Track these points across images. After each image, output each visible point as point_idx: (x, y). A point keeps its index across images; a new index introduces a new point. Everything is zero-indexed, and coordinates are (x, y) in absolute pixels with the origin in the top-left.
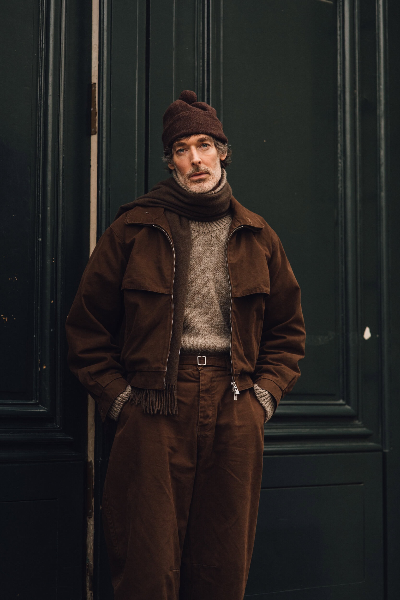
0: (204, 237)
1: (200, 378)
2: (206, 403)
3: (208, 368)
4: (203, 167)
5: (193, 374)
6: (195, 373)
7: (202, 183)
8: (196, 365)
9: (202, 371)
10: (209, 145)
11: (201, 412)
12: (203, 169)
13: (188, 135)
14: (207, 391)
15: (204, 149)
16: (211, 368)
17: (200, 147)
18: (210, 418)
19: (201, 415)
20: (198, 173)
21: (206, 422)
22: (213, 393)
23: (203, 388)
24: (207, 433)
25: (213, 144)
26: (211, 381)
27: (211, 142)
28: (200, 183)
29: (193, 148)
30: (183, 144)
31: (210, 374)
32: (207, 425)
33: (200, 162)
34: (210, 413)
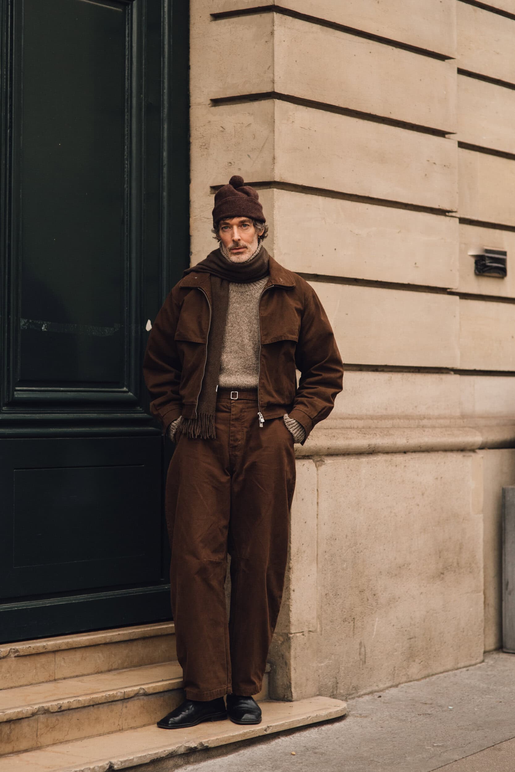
0: (241, 295)
1: (232, 409)
2: (235, 429)
3: (240, 401)
4: (242, 243)
5: (227, 406)
6: (229, 405)
7: (240, 256)
8: (230, 399)
9: (234, 404)
10: (248, 225)
11: (232, 436)
12: (241, 245)
13: (232, 217)
14: (237, 419)
15: (244, 228)
16: (242, 401)
17: (241, 226)
18: (239, 441)
19: (232, 438)
20: (237, 248)
21: (236, 444)
22: (243, 421)
23: (234, 417)
24: (236, 453)
25: (252, 224)
26: (241, 411)
27: (250, 223)
28: (238, 255)
29: (235, 228)
30: (228, 224)
31: (241, 406)
32: (236, 446)
33: (239, 240)
34: (239, 437)
